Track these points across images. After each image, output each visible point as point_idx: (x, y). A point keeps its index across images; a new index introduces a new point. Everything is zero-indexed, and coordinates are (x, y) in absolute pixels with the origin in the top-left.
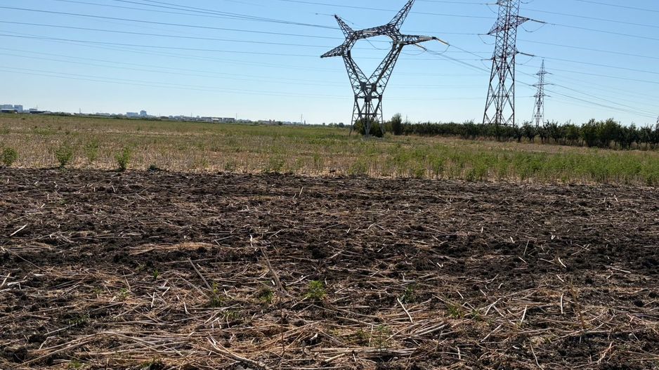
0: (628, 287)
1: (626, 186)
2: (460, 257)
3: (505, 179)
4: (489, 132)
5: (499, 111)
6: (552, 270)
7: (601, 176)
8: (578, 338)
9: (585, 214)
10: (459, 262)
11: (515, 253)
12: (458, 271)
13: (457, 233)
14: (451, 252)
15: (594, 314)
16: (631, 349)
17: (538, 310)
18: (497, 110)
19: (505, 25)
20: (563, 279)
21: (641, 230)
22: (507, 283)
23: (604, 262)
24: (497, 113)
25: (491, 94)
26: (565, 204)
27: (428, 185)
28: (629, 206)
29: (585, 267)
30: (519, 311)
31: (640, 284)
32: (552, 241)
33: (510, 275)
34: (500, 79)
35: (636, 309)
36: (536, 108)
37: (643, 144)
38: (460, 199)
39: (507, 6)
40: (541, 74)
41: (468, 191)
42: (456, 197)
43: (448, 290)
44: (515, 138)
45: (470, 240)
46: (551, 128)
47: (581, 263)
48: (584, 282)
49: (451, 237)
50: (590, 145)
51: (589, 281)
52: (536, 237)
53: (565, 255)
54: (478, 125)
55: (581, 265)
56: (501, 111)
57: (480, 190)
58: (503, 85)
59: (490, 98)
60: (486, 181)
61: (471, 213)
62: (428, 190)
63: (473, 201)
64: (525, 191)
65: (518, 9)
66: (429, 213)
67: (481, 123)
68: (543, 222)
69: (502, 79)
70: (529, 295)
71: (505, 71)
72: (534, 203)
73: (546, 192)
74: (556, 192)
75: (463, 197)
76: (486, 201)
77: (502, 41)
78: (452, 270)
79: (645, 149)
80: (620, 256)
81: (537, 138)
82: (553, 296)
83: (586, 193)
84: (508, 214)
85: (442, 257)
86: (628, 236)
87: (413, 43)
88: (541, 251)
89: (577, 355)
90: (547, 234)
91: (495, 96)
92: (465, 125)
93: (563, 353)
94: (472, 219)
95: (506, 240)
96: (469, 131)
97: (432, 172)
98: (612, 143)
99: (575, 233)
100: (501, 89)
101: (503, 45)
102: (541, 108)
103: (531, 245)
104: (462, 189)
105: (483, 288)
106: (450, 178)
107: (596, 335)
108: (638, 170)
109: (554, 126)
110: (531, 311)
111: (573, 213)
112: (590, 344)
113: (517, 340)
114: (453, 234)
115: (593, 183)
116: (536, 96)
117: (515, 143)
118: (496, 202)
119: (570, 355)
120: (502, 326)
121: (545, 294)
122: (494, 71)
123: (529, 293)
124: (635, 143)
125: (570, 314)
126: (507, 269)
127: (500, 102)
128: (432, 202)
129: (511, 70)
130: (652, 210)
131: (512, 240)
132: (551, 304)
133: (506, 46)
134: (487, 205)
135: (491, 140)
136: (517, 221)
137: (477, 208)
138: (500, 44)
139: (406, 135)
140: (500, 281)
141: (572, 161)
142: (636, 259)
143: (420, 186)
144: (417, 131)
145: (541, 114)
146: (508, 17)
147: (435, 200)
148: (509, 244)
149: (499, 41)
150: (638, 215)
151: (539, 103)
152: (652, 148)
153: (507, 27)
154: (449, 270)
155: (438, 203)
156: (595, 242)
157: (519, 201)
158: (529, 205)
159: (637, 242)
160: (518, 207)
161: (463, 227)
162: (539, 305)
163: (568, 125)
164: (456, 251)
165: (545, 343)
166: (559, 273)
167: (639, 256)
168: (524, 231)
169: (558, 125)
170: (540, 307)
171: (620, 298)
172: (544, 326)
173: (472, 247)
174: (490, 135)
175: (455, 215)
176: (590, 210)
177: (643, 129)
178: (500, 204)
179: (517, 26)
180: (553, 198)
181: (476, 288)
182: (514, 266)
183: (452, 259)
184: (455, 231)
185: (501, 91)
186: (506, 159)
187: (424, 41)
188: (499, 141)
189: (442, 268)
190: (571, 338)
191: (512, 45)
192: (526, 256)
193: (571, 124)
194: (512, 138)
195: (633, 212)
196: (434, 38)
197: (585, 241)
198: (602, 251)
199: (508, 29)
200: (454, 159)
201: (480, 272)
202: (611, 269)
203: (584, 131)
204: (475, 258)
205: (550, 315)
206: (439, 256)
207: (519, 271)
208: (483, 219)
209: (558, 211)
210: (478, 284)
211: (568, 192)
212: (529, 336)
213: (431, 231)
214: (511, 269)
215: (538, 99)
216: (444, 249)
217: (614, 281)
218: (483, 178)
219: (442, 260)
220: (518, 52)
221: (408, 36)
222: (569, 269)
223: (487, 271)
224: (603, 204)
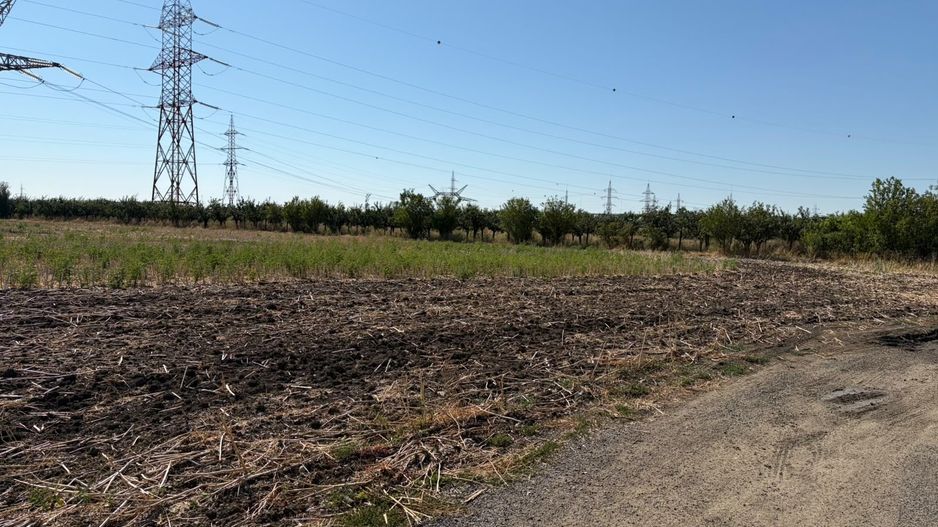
0: (307, 406)
1: (325, 280)
2: (77, 408)
3: (172, 281)
4: (161, 214)
5: (175, 183)
6: (216, 403)
7: (298, 269)
8: (235, 489)
9: (271, 321)
10: (74, 417)
11: (168, 387)
12: (69, 431)
13: (78, 372)
14: (63, 404)
15: (261, 451)
16: (299, 486)
17: (189, 463)
18: (173, 181)
19: (174, 61)
20: (228, 412)
21: (332, 332)
22: (148, 434)
23: (283, 380)
24: (172, 186)
25: (161, 159)
26: (249, 310)
27: (40, 300)
28: (326, 304)
29: (258, 391)
30: (160, 471)
31: (321, 400)
32: (222, 362)
33: (154, 421)
34: (174, 137)
35: (312, 433)
36: (228, 181)
37: (354, 228)
38: (94, 318)
39: (174, 34)
40: (231, 134)
41: (109, 304)
42: (88, 314)
43: (46, 467)
44: (200, 221)
45: (98, 379)
46: (247, 207)
47: (255, 387)
48: (254, 412)
49: (66, 379)
50: (296, 229)
51: (261, 409)
52: (201, 359)
53: (237, 378)
54: (145, 202)
55: (254, 389)
56: (178, 184)
57: (130, 300)
58: (178, 146)
59: (160, 164)
60: (143, 286)
61: (108, 337)
62: (40, 307)
63: (115, 317)
64: (197, 297)
65: (190, 40)
66: (33, 345)
67: (150, 199)
68: (215, 338)
69: (176, 138)
70: (177, 445)
71: (179, 127)
72: (208, 312)
73: (226, 295)
74: (240, 294)
75: (101, 313)
76: (137, 316)
77: (172, 83)
78: (59, 431)
79: (356, 233)
80: (304, 369)
81: (230, 221)
82: (211, 439)
83: (277, 292)
84: (167, 332)
85: (44, 414)
86: (316, 342)
87: (18, 68)
88: (205, 379)
89: (231, 513)
90: (217, 353)
91: (168, 162)
92: (124, 202)
93: (212, 516)
94: (108, 346)
95: (156, 371)
96: (131, 212)
97: (50, 277)
98: (321, 227)
99: (255, 346)
100: (176, 152)
101: (174, 89)
102: (234, 180)
103: (192, 372)
104: (101, 302)
105: (108, 451)
106: (83, 285)
107: (259, 478)
108: (340, 259)
109: (251, 206)
110: (177, 468)
111: (258, 320)
112: (250, 492)
113: (148, 517)
114: (70, 374)
115: (288, 279)
116: (226, 164)
117: (199, 228)
118: (153, 316)
119: (221, 516)
120: (129, 502)
121: (200, 439)
122: (163, 124)
123: (178, 442)
124: (345, 227)
125: (230, 457)
126: (150, 414)
127: (176, 171)
128: (43, 327)
129: (189, 125)
130: (349, 306)
131: (165, 369)
132: (206, 451)
133: (177, 92)
134: (139, 322)
135: (165, 225)
136: (179, 341)
137: (120, 328)
138: (170, 87)
139: (21, 218)
140: (137, 433)
141: (266, 251)
142: (322, 368)
143: (25, 302)
144: (40, 212)
145: (235, 189)
146: (177, 50)
147: (50, 323)
148: (159, 375)
149: (168, 82)
150: (332, 315)
151: (231, 174)
152: (363, 232)
153: (177, 64)
154: (54, 432)
155: (55, 326)
156: (277, 355)
157: (186, 311)
158: (201, 316)
159: (325, 348)
160: (183, 320)
161: (90, 360)
162: (189, 456)
163: (268, 204)
164: (72, 400)
165: (191, 508)
166: (224, 404)
167: (325, 365)
168: (186, 354)
169: (256, 204)
170: (192, 457)
171: (295, 423)
172: (193, 484)
173: (99, 389)
174: (164, 218)
175: (80, 343)
176: (279, 314)
177: (353, 210)
178: (158, 319)
179: (191, 64)
180: (233, 302)
181: (95, 453)
182: (162, 406)
183: (62, 415)
184: (74, 369)
185: (176, 155)
186: (177, 251)
187: (38, 67)
188: (178, 226)
189: (43, 431)
190: (227, 492)
191: (187, 90)
192: (183, 390)
193: (271, 202)
194: (195, 222)
195: (328, 311)
196: (56, 65)
197: (264, 356)
198: (282, 366)
199: (179, 67)
200: (93, 256)
201: (105, 426)
202: (290, 388)
203: (288, 212)
204: (104, 405)
205: (203, 467)
206: (39, 414)
207: (169, 413)
208: (127, 344)
209: (238, 320)
210: (100, 445)
211: (255, 293)
212: (168, 506)
213: (31, 374)
214: (157, 412)
215: (229, 168)
216: (51, 401)
217: (292, 402)
218: (139, 282)
219: (44, 419)
220: (195, 101)
221: (9, 56)
222: (238, 397)
223: (118, 422)
224: (296, 304)
